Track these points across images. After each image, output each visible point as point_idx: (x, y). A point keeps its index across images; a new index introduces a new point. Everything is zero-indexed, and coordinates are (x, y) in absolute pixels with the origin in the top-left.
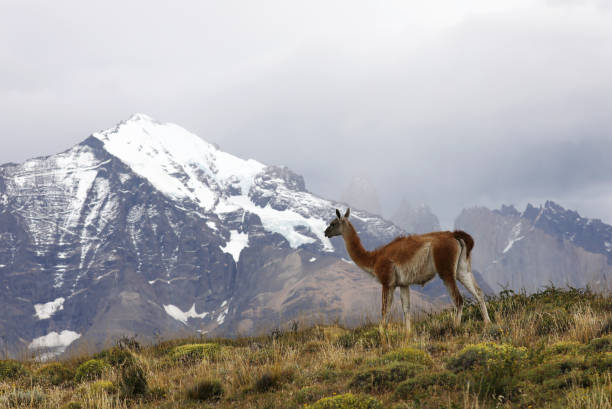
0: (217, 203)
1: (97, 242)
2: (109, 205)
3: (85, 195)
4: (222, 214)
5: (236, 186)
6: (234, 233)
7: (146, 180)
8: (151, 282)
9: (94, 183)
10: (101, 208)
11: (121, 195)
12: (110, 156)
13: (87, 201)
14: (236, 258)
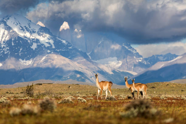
0: (30, 36)
1: (5, 45)
2: (8, 36)
3: (2, 34)
4: (32, 39)
5: (34, 31)
6: (34, 43)
7: (15, 31)
8: (16, 54)
9: (4, 31)
10: (6, 37)
11: (10, 35)
12: (8, 26)
13: (3, 35)
14: (34, 49)
